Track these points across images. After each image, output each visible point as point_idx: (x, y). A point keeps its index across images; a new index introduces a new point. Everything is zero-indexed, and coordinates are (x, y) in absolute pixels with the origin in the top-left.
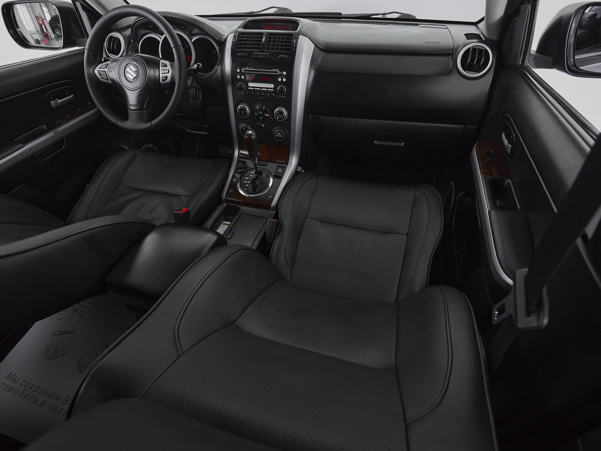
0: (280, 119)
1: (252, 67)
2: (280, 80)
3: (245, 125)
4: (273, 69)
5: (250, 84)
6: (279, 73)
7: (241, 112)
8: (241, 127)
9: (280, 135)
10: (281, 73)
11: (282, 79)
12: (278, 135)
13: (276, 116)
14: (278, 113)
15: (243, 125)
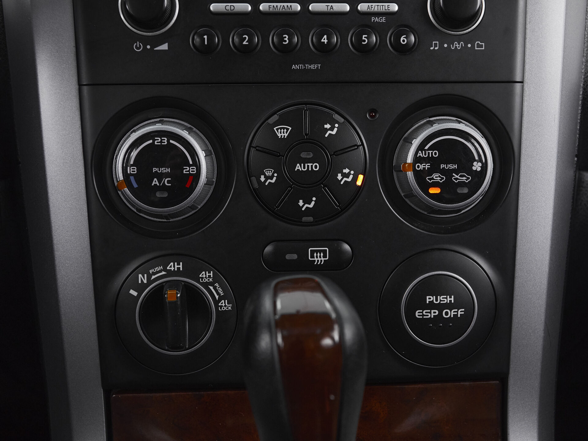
3: (172, 266)
8: (140, 288)
9: (450, 306)
12: (432, 306)
13: (419, 175)
14: (435, 154)
15: (158, 272)
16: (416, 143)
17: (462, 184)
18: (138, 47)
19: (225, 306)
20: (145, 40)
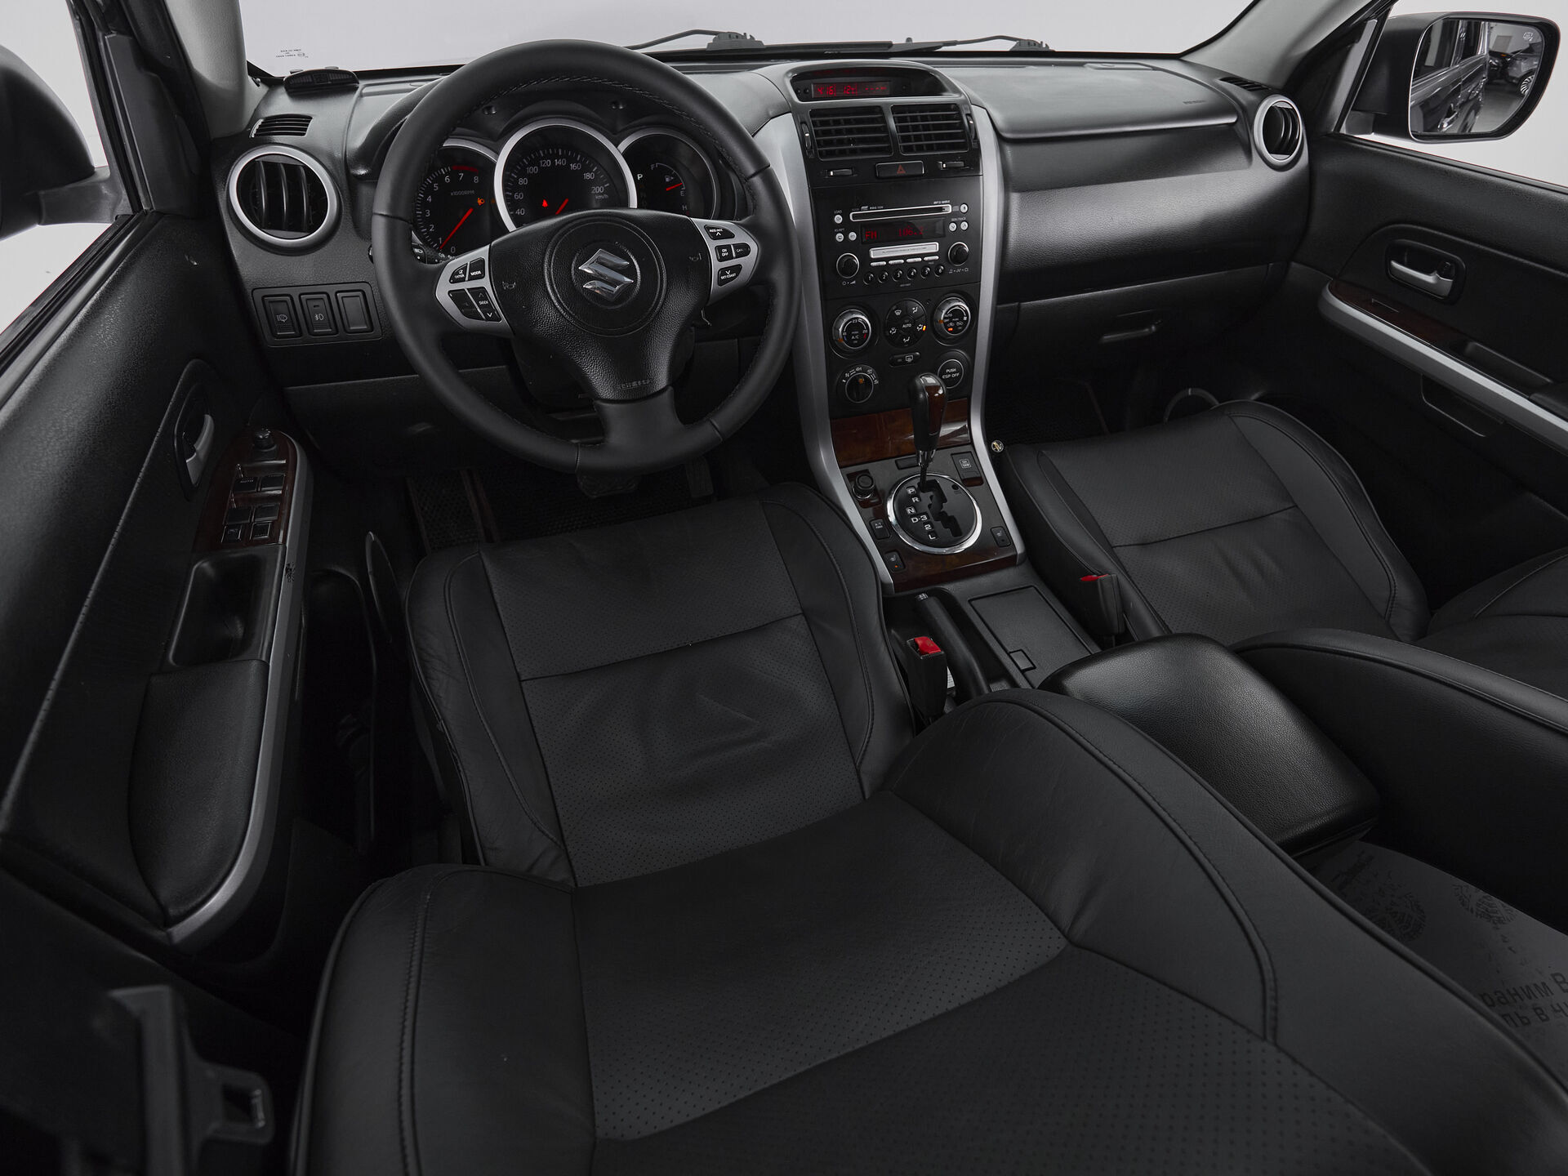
0: (956, 330)
1: (877, 205)
2: (953, 227)
3: (858, 369)
4: (935, 203)
5: (875, 253)
6: (950, 211)
7: (849, 335)
8: (846, 379)
9: (954, 373)
10: (956, 208)
11: (958, 224)
12: (948, 373)
13: (945, 324)
14: (951, 315)
15: (853, 372)
16: (944, 312)
17: (960, 326)
18: (844, 283)
19: (876, 382)
20: (847, 280)
